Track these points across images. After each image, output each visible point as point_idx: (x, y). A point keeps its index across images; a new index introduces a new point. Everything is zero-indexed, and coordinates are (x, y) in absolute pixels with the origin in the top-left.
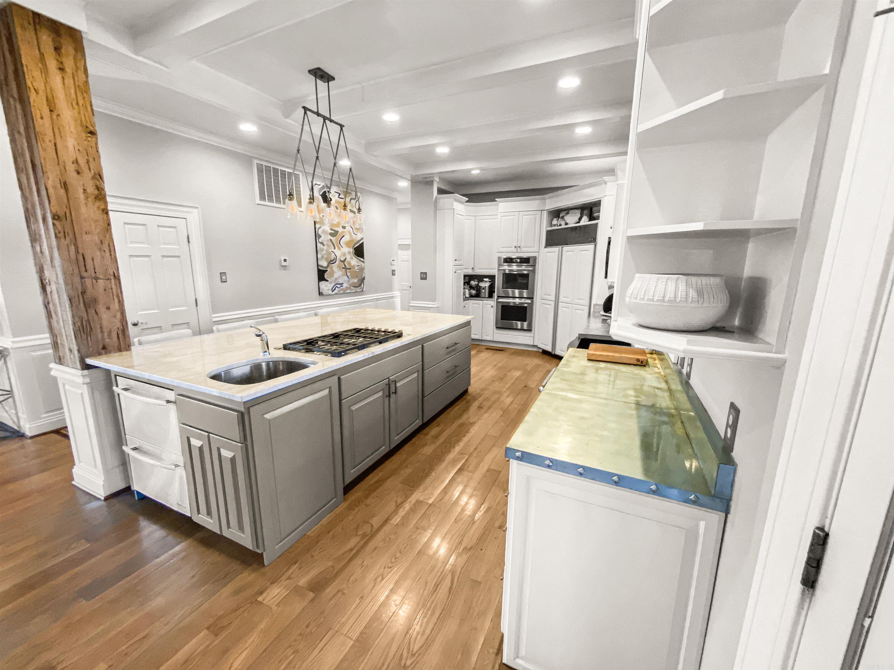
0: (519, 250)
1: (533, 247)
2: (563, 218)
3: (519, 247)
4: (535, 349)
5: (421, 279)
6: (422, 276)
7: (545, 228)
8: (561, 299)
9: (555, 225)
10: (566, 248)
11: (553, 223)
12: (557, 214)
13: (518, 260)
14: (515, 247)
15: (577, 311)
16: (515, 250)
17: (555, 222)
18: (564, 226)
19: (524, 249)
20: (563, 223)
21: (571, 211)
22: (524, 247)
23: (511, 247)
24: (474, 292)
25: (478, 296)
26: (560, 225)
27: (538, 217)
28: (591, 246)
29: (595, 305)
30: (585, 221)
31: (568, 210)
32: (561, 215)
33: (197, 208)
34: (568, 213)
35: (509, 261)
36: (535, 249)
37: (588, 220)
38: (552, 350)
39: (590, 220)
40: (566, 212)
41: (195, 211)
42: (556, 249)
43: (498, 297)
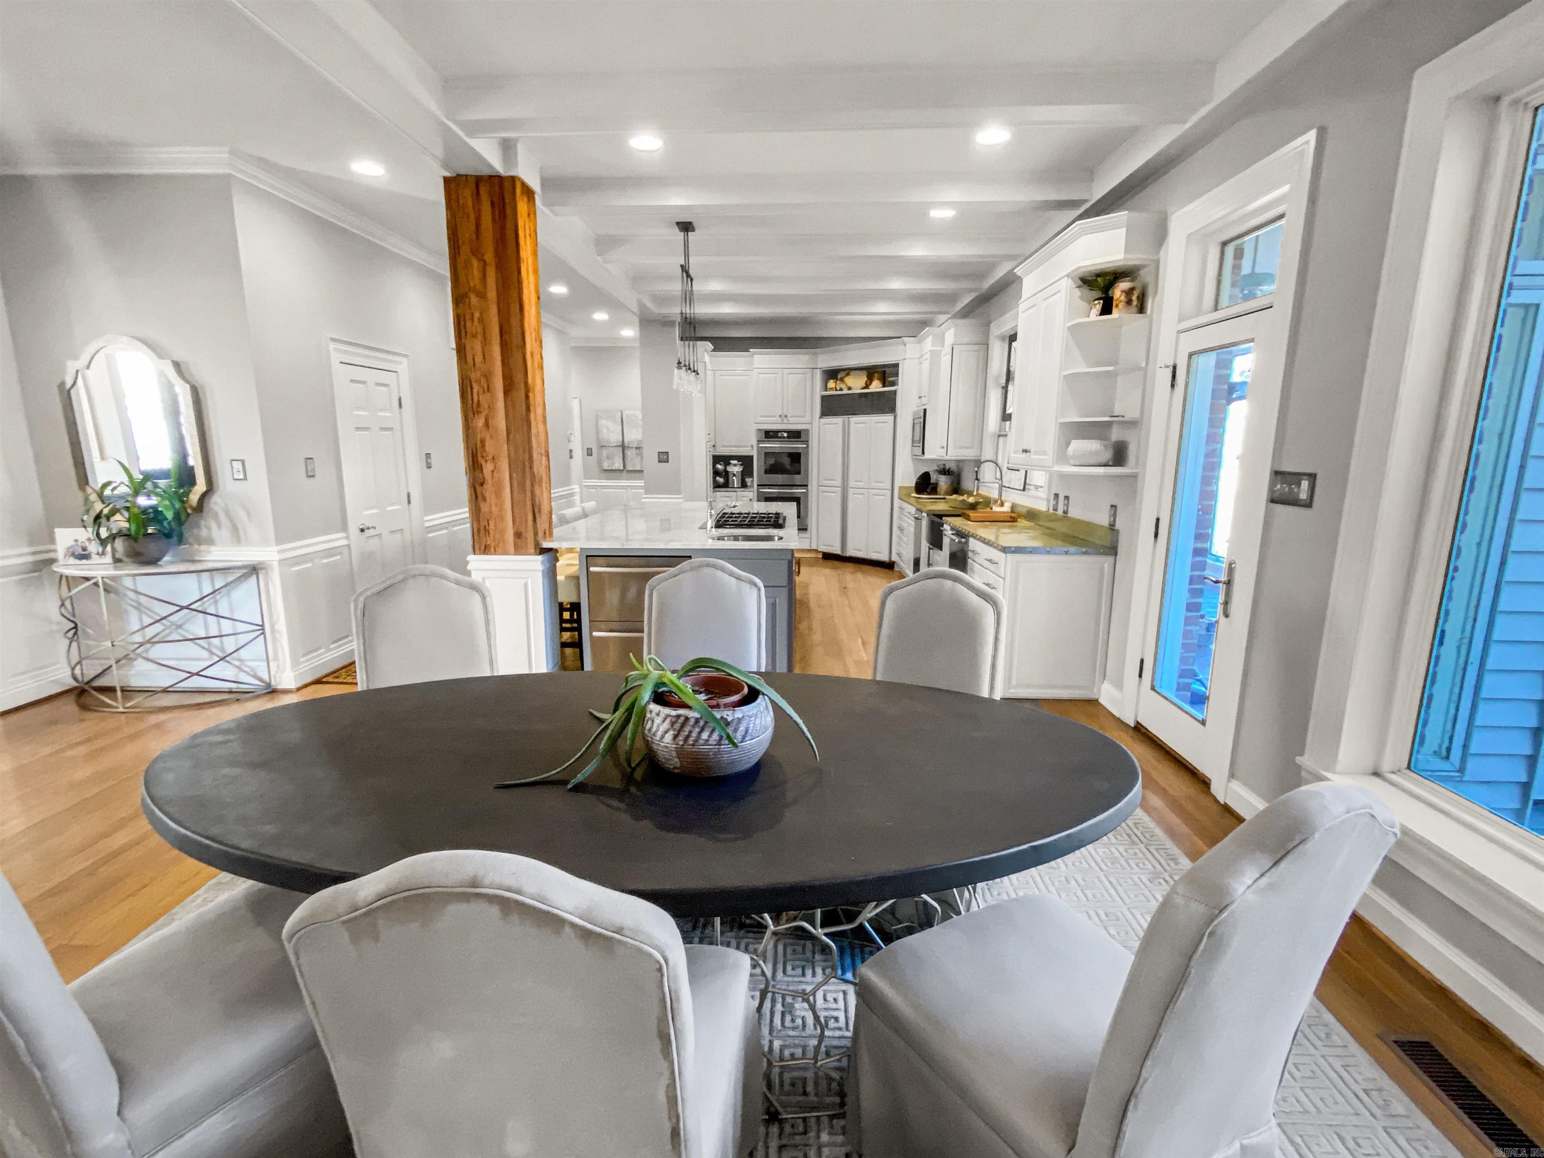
0: (785, 421)
1: (804, 417)
2: (842, 380)
3: (786, 416)
4: (813, 555)
5: (660, 462)
6: (661, 457)
7: (819, 392)
8: (852, 483)
9: (831, 389)
10: (854, 419)
11: (828, 387)
12: (832, 374)
13: (785, 435)
14: (780, 416)
15: (877, 497)
16: (779, 420)
17: (831, 384)
18: (846, 391)
19: (792, 420)
20: (843, 386)
21: (852, 373)
22: (791, 417)
23: (774, 417)
24: (720, 480)
25: (726, 485)
26: (841, 390)
27: (808, 376)
28: (889, 418)
29: (901, 488)
30: (876, 386)
31: (849, 371)
32: (839, 377)
33: (406, 356)
34: (848, 374)
35: (770, 435)
36: (807, 419)
37: (881, 386)
38: (843, 552)
39: (884, 386)
40: (845, 373)
41: (405, 360)
42: (838, 420)
43: (758, 485)
